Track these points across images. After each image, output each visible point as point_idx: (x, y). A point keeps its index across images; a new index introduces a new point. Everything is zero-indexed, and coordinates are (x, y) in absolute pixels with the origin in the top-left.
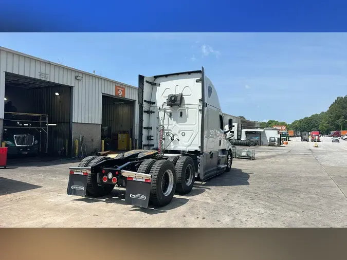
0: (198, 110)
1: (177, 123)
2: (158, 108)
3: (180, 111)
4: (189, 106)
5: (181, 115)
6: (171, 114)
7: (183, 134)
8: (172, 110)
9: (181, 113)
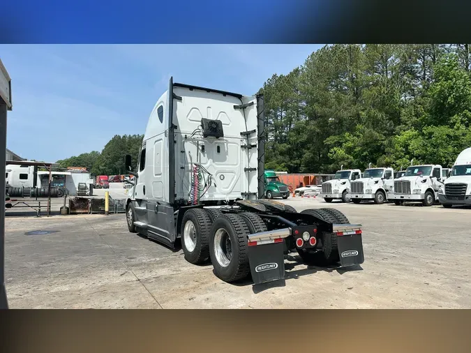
0: (240, 147)
1: (213, 162)
2: (183, 135)
3: (217, 145)
4: (229, 140)
5: (219, 151)
6: (203, 147)
7: (222, 178)
8: (205, 142)
9: (218, 148)
